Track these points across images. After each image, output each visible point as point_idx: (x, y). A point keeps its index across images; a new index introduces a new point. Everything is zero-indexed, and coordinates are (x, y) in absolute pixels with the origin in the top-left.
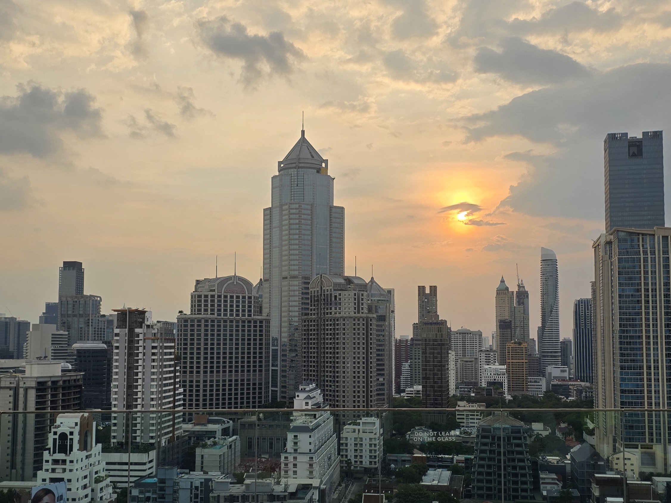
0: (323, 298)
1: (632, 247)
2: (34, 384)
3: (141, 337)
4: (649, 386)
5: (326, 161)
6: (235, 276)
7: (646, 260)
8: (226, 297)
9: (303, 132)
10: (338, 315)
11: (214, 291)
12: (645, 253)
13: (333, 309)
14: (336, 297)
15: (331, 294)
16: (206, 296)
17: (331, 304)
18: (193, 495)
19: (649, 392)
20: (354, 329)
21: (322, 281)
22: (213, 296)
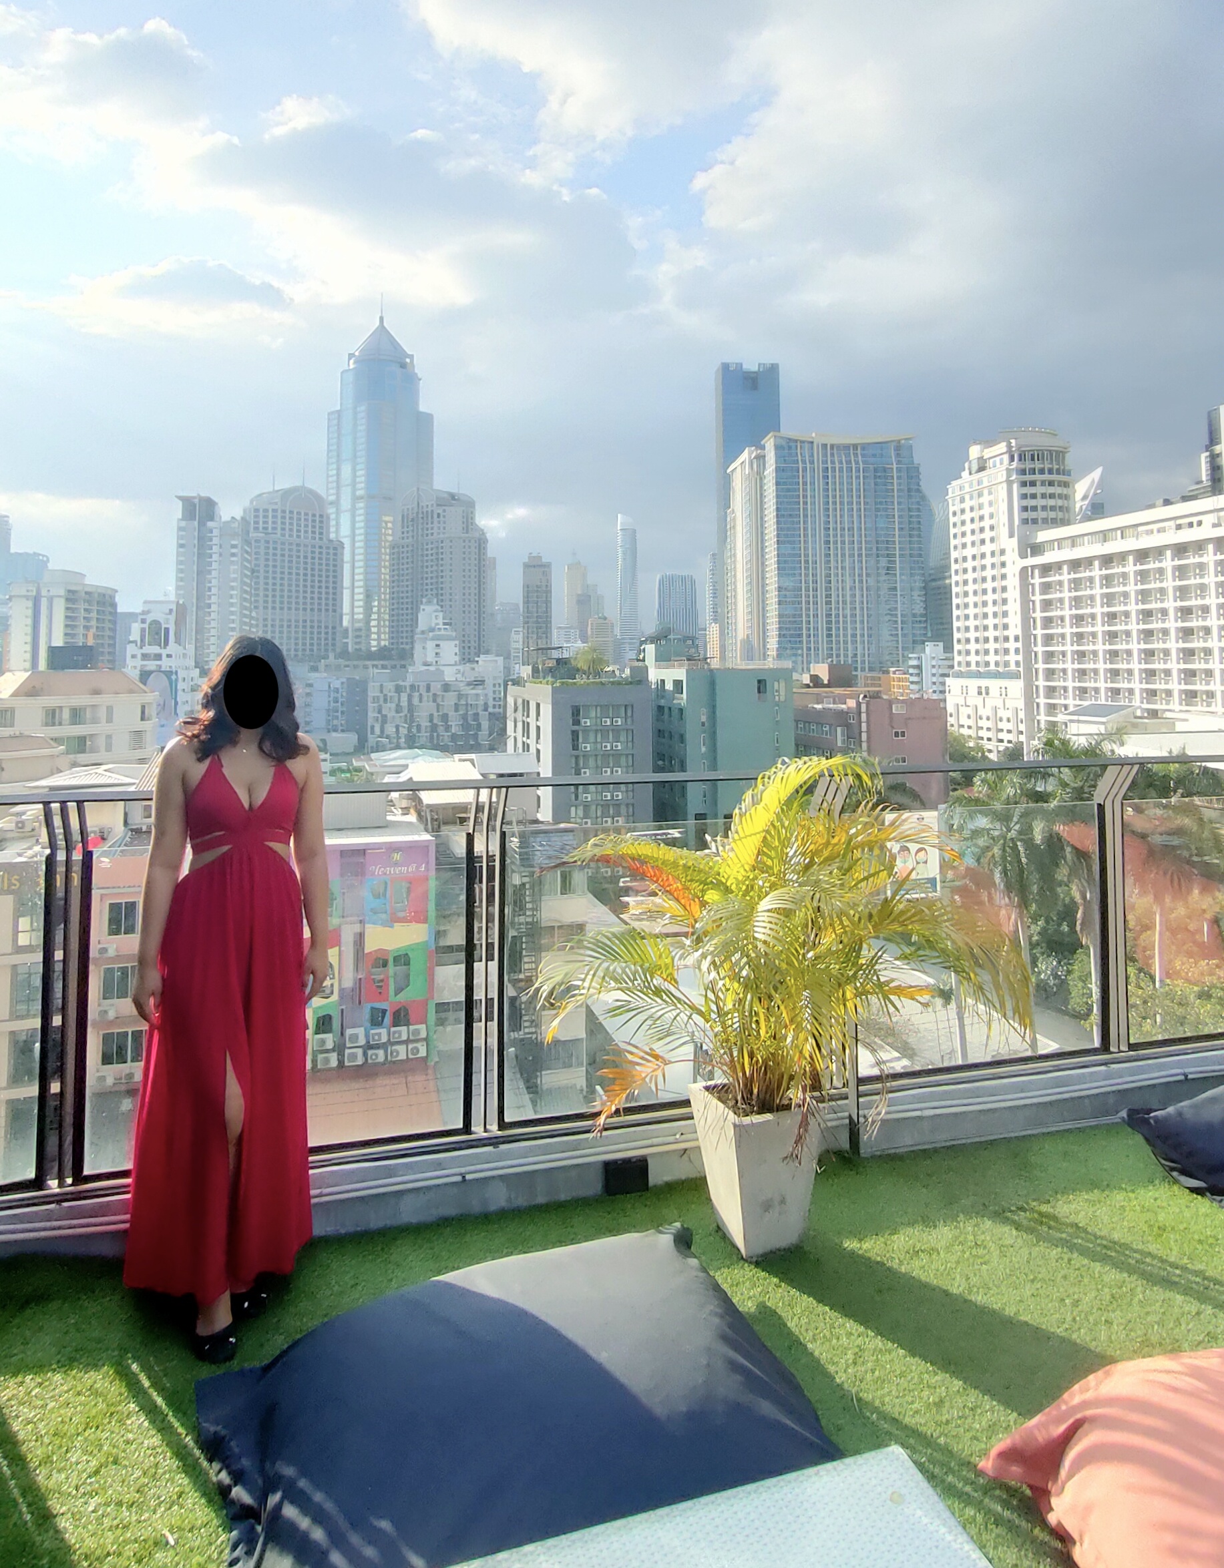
0: (420, 516)
1: (790, 455)
2: (62, 592)
3: (216, 532)
4: (808, 609)
5: (411, 357)
6: (303, 487)
7: (805, 470)
8: (291, 512)
9: (381, 319)
10: (441, 536)
11: (276, 503)
12: (804, 462)
13: (435, 528)
14: (439, 515)
15: (432, 511)
16: (266, 511)
17: (432, 523)
18: (331, 699)
19: (808, 616)
20: (464, 553)
21: (419, 495)
22: (274, 510)
